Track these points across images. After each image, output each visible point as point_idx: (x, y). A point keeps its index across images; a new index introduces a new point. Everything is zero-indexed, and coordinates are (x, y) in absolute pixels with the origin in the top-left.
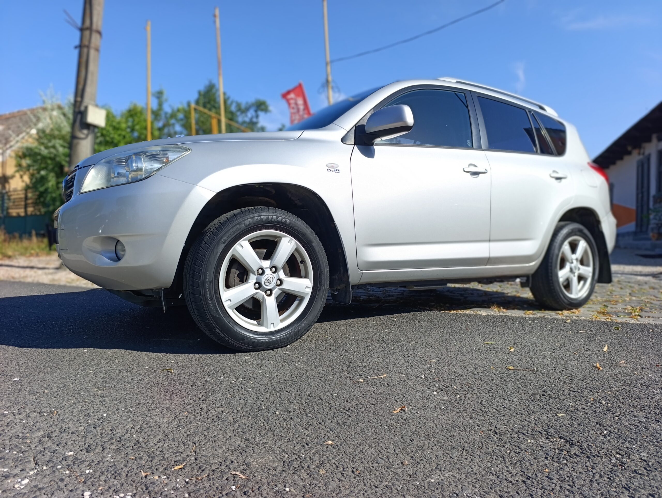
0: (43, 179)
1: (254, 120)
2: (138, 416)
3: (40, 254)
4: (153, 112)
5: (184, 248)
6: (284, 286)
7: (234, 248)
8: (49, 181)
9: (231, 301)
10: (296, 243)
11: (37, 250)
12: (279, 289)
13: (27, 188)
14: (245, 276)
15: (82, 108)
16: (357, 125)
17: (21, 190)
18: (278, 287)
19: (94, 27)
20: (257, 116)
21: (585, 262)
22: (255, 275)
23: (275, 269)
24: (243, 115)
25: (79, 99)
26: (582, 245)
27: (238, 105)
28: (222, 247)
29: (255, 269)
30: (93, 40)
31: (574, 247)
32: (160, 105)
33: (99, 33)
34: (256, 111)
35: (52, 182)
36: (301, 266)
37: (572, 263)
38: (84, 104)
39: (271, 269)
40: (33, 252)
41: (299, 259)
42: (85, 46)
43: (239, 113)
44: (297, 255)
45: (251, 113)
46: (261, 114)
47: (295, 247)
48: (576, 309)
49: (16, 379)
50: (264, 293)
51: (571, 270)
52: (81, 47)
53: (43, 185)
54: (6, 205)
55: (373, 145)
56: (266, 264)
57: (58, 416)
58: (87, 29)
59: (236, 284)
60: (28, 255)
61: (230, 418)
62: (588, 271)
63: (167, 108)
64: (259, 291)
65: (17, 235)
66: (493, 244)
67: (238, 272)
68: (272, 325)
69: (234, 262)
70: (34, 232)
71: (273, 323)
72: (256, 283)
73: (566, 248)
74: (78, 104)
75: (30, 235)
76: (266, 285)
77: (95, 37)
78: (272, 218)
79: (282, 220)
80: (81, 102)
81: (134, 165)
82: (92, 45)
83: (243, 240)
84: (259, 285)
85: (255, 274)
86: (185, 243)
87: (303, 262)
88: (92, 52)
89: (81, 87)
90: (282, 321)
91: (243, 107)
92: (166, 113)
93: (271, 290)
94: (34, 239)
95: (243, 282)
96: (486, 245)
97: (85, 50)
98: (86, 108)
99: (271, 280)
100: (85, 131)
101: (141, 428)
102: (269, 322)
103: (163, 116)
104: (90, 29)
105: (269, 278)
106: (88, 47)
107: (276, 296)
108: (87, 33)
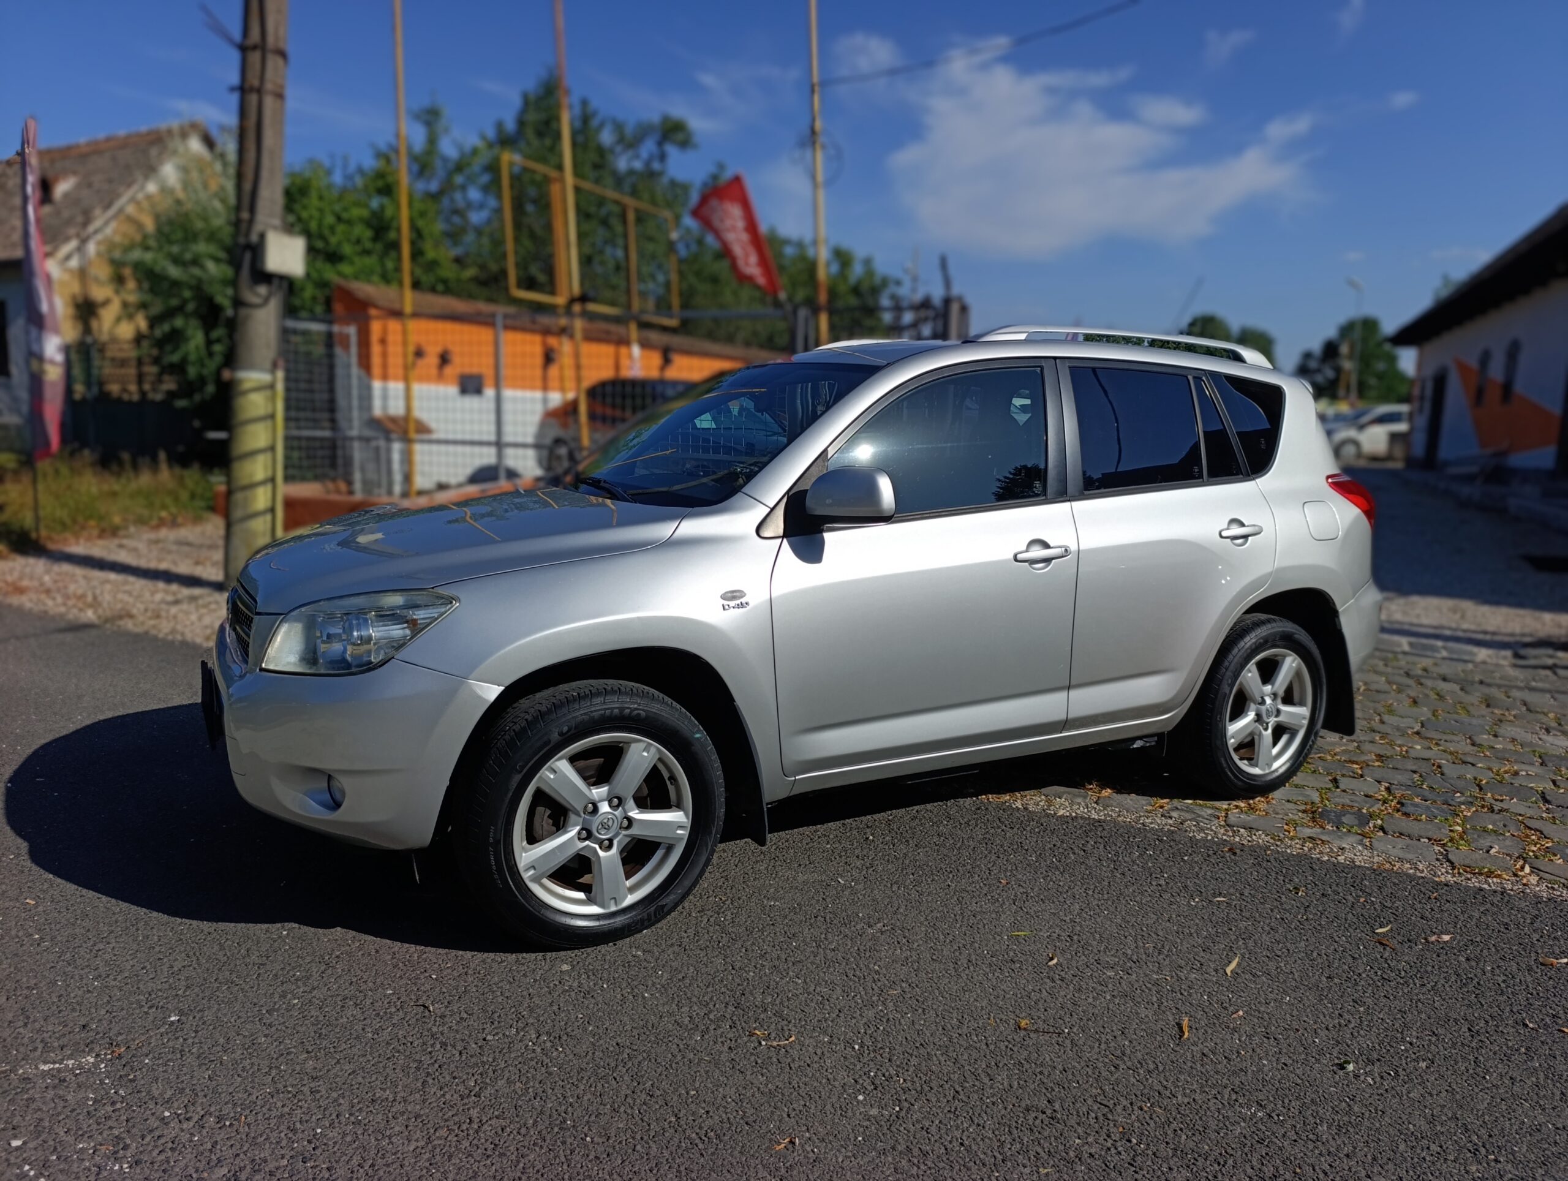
0: (175, 338)
1: (656, 166)
2: (369, 1135)
3: (180, 520)
4: (414, 158)
5: (448, 788)
6: (635, 831)
7: (540, 777)
8: (187, 340)
9: (535, 869)
10: (658, 749)
11: (174, 510)
12: (626, 836)
13: (139, 339)
14: (562, 818)
15: (254, 238)
16: (791, 493)
17: (129, 342)
18: (624, 832)
19: (271, 40)
20: (663, 157)
21: (1296, 696)
22: (580, 816)
23: (616, 801)
24: (630, 153)
25: (245, 215)
26: (1291, 663)
27: (619, 127)
28: (517, 778)
29: (579, 807)
30: (269, 74)
31: (1268, 670)
32: (432, 141)
33: (282, 54)
34: (660, 144)
35: (196, 339)
36: (671, 789)
37: (1263, 702)
38: (258, 228)
39: (610, 802)
40: (164, 514)
41: (666, 775)
42: (252, 89)
43: (619, 149)
44: (661, 767)
45: (648, 147)
46: (671, 150)
47: (658, 757)
48: (1262, 796)
49: (172, 1019)
50: (597, 846)
51: (1259, 718)
52: (243, 89)
53: (176, 348)
54: (95, 372)
55: (822, 531)
56: (599, 792)
57: (246, 1128)
58: (254, 47)
59: (545, 833)
60: (154, 522)
61: (511, 1148)
62: (1298, 714)
63: (448, 148)
64: (587, 843)
65: (126, 456)
66: (1074, 694)
67: (548, 812)
68: (613, 902)
69: (541, 797)
70: (162, 455)
71: (615, 898)
72: (583, 829)
73: (1250, 675)
74: (244, 226)
75: (154, 460)
76: (600, 834)
77: (273, 61)
78: (612, 712)
79: (631, 713)
80: (251, 222)
81: (355, 634)
82: (269, 86)
83: (557, 760)
84: (587, 833)
85: (578, 814)
86: (450, 780)
87: (673, 778)
88: (269, 102)
89: (247, 186)
90: (632, 890)
91: (629, 130)
92: (445, 159)
93: (611, 841)
94: (164, 467)
95: (558, 830)
96: (1061, 696)
97: (253, 98)
98: (262, 237)
99: (610, 823)
100: (262, 290)
101: (372, 1165)
102: (607, 897)
103: (438, 164)
104: (261, 46)
105: (605, 821)
106: (259, 91)
107: (620, 849)
108: (255, 57)
